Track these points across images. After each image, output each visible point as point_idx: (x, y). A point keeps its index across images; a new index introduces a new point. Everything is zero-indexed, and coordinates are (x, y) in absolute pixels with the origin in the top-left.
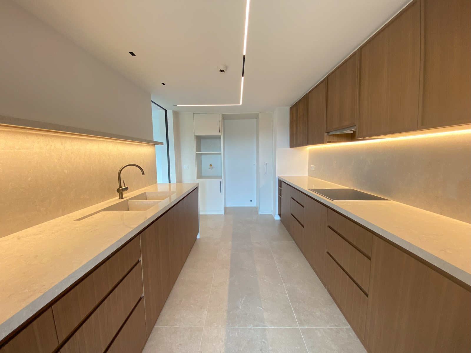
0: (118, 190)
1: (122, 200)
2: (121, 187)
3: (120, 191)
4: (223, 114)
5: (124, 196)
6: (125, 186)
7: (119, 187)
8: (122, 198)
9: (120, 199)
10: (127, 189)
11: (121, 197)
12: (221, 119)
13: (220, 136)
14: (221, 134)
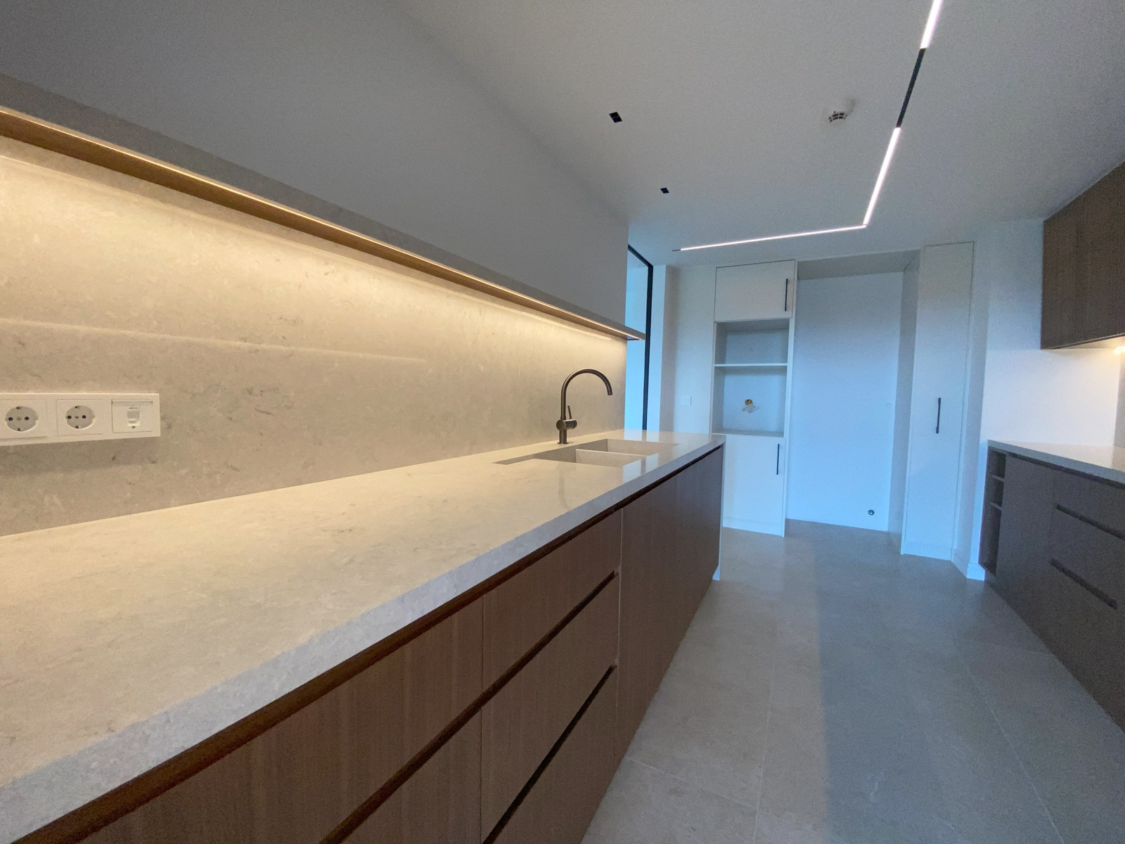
0: (559, 425)
1: (563, 446)
2: (565, 419)
3: (564, 426)
4: (798, 262)
5: (568, 440)
6: (571, 418)
7: (561, 418)
8: (565, 442)
9: (560, 443)
10: (574, 424)
11: (563, 440)
12: (791, 274)
13: (786, 322)
14: (790, 315)
